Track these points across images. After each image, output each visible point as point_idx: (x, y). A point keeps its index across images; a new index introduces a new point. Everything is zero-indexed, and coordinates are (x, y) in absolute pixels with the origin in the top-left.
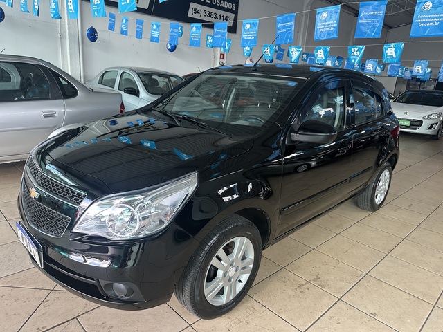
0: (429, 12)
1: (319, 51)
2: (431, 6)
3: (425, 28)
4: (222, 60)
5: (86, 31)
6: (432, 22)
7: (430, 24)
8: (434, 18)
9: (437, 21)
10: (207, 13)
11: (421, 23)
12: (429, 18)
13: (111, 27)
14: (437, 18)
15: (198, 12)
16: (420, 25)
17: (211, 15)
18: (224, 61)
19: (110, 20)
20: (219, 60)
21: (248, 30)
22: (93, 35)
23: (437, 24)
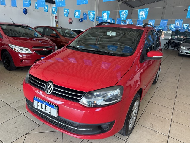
1: (104, 13)
4: (56, 20)
18: (58, 20)
20: (54, 19)
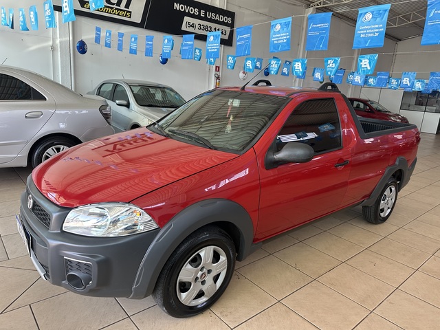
0: (369, 23)
1: (297, 63)
2: (371, 16)
3: (366, 40)
4: (217, 73)
5: (77, 45)
6: (372, 33)
7: (370, 35)
8: (374, 28)
9: (377, 32)
10: (202, 27)
11: (363, 34)
12: (369, 29)
13: (97, 40)
14: (377, 28)
15: (193, 26)
16: (362, 36)
17: (206, 28)
18: (220, 73)
19: (96, 34)
20: (214, 72)
21: (212, 43)
22: (82, 48)
23: (377, 34)
